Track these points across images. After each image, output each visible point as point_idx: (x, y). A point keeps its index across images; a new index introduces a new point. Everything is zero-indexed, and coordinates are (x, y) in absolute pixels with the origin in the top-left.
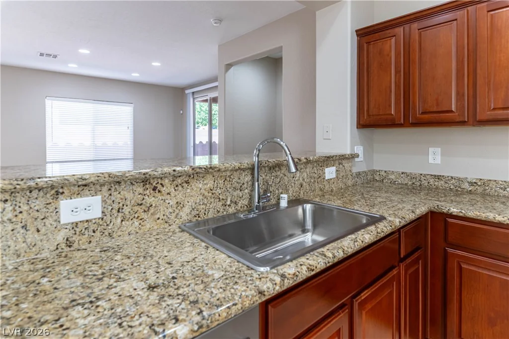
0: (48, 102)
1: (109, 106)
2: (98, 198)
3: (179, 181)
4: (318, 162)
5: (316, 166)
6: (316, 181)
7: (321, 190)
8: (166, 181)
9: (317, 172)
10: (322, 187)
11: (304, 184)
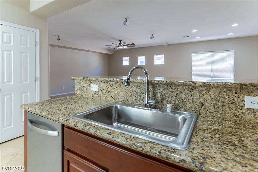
0: (192, 55)
1: (223, 53)
2: (97, 85)
3: (118, 84)
4: (227, 88)
5: (226, 92)
6: (227, 106)
7: (236, 116)
8: (114, 84)
9: (226, 97)
10: (238, 114)
11: (206, 104)
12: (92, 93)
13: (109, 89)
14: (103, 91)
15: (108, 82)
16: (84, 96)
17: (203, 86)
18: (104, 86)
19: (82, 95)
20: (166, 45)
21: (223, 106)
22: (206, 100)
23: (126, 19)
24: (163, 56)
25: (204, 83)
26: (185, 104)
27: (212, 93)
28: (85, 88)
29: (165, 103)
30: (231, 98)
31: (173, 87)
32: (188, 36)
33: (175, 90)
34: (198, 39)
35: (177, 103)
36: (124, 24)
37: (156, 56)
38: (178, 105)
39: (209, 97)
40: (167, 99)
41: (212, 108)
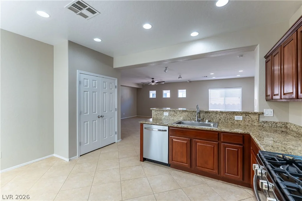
0: (209, 90)
2: (168, 113)
3: (180, 112)
4: (229, 113)
5: (229, 115)
6: (229, 120)
7: (232, 123)
8: (178, 112)
9: (229, 116)
10: (232, 122)
11: (222, 119)
12: (164, 117)
13: (175, 115)
14: (172, 115)
15: (174, 111)
16: (159, 118)
17: (220, 113)
18: (172, 113)
19: (157, 118)
20: (188, 82)
21: (228, 120)
22: (221, 118)
23: (166, 68)
24: (185, 90)
25: (221, 111)
26: (213, 120)
27: (224, 115)
28: (159, 114)
29: (205, 120)
30: (230, 116)
31: (208, 113)
32: (207, 77)
33: (209, 114)
34: (214, 78)
35: (210, 119)
36: (165, 71)
37: (179, 91)
38: (210, 120)
39: (222, 117)
40: (205, 118)
41: (223, 120)
